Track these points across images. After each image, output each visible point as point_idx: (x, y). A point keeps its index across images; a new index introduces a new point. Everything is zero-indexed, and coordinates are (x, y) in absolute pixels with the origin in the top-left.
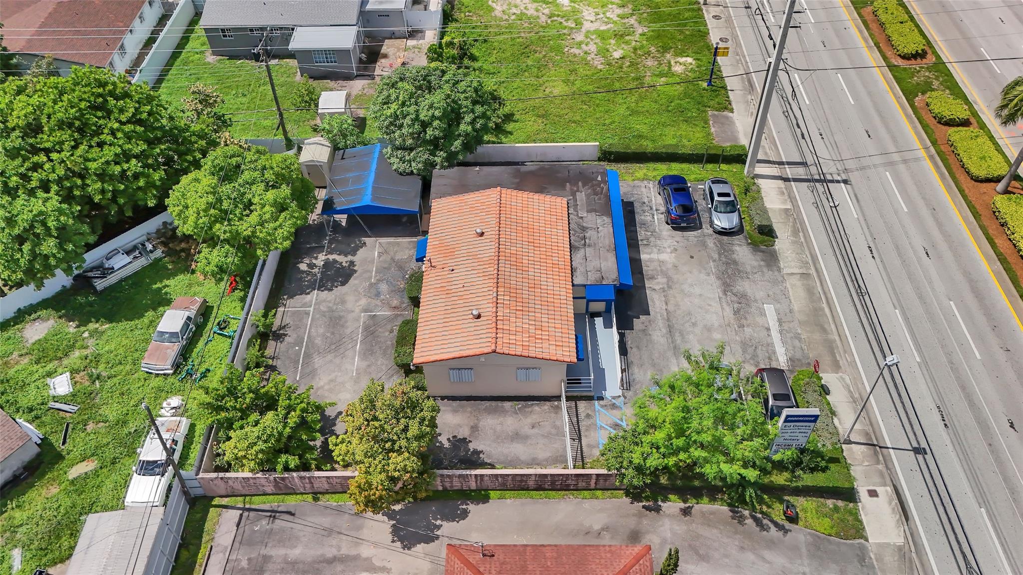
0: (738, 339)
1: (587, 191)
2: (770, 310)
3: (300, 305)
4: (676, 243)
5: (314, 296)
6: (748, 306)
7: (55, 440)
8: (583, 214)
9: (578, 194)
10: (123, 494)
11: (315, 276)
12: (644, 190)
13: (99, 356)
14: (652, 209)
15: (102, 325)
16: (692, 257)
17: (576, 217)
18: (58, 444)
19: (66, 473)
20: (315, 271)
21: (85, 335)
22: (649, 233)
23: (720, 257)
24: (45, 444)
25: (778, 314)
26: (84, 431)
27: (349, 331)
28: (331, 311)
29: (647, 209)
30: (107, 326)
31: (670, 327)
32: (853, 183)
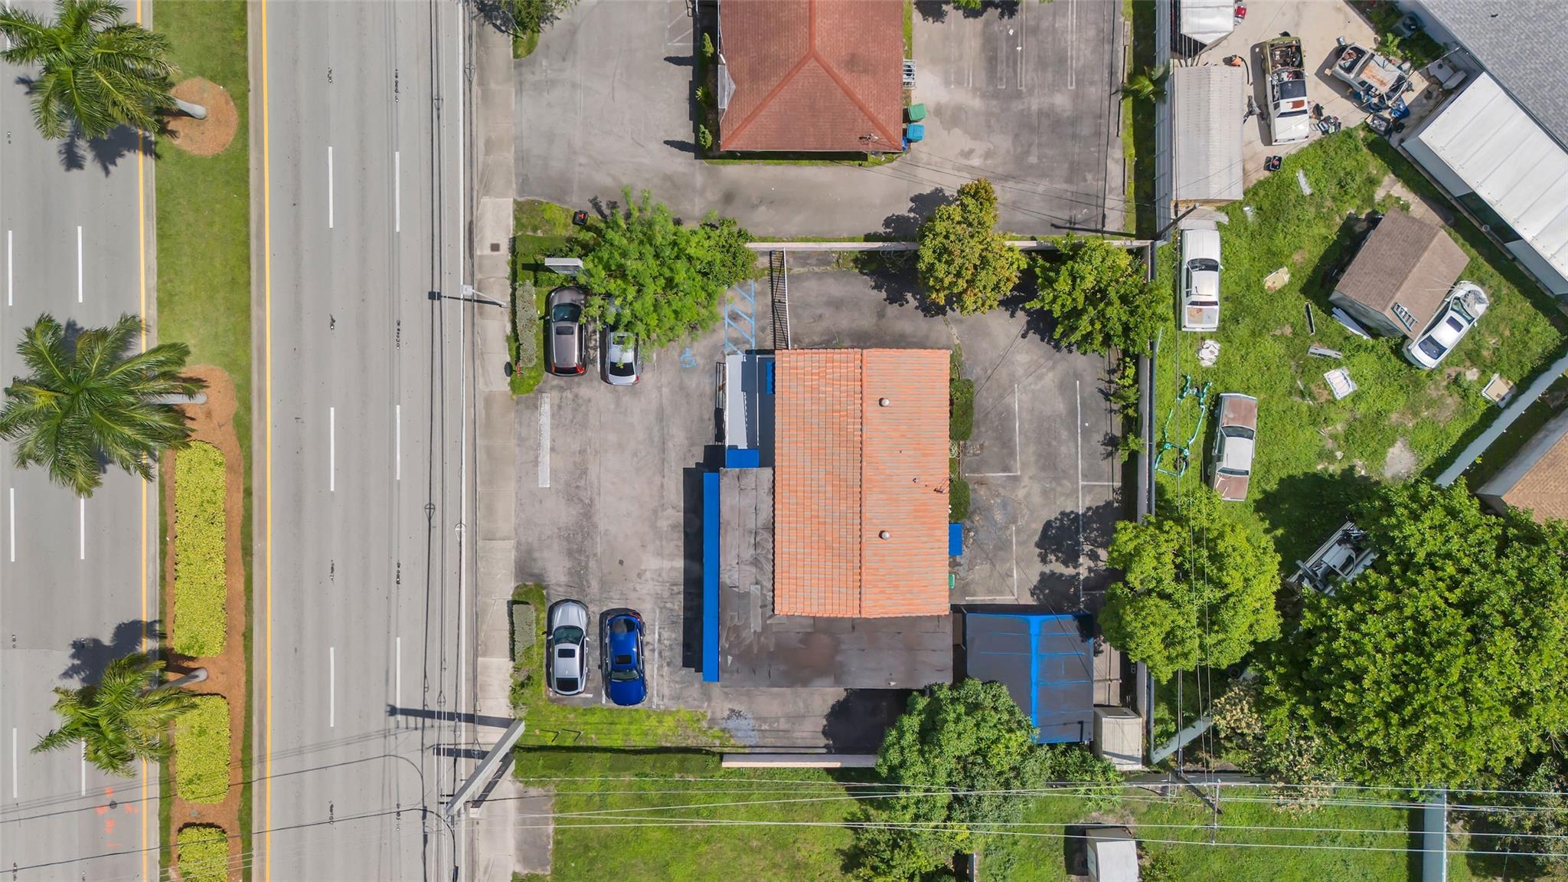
0: (589, 434)
1: (748, 635)
2: (545, 481)
3: (1096, 491)
4: (638, 587)
5: (1081, 506)
6: (568, 484)
7: (1320, 312)
8: (755, 590)
9: (759, 630)
10: (1224, 243)
11: (1086, 539)
12: (666, 691)
13: (1314, 423)
14: (660, 653)
15: (1326, 469)
16: (621, 562)
17: (764, 583)
18: (1313, 308)
19: (1293, 275)
20: (1087, 548)
21: (1339, 454)
22: (669, 605)
23: (587, 563)
24: (1328, 308)
25: (536, 474)
26: (1293, 326)
27: (1032, 449)
28: (1057, 479)
29: (667, 654)
30: (1319, 467)
31: (663, 451)
32: (383, 709)
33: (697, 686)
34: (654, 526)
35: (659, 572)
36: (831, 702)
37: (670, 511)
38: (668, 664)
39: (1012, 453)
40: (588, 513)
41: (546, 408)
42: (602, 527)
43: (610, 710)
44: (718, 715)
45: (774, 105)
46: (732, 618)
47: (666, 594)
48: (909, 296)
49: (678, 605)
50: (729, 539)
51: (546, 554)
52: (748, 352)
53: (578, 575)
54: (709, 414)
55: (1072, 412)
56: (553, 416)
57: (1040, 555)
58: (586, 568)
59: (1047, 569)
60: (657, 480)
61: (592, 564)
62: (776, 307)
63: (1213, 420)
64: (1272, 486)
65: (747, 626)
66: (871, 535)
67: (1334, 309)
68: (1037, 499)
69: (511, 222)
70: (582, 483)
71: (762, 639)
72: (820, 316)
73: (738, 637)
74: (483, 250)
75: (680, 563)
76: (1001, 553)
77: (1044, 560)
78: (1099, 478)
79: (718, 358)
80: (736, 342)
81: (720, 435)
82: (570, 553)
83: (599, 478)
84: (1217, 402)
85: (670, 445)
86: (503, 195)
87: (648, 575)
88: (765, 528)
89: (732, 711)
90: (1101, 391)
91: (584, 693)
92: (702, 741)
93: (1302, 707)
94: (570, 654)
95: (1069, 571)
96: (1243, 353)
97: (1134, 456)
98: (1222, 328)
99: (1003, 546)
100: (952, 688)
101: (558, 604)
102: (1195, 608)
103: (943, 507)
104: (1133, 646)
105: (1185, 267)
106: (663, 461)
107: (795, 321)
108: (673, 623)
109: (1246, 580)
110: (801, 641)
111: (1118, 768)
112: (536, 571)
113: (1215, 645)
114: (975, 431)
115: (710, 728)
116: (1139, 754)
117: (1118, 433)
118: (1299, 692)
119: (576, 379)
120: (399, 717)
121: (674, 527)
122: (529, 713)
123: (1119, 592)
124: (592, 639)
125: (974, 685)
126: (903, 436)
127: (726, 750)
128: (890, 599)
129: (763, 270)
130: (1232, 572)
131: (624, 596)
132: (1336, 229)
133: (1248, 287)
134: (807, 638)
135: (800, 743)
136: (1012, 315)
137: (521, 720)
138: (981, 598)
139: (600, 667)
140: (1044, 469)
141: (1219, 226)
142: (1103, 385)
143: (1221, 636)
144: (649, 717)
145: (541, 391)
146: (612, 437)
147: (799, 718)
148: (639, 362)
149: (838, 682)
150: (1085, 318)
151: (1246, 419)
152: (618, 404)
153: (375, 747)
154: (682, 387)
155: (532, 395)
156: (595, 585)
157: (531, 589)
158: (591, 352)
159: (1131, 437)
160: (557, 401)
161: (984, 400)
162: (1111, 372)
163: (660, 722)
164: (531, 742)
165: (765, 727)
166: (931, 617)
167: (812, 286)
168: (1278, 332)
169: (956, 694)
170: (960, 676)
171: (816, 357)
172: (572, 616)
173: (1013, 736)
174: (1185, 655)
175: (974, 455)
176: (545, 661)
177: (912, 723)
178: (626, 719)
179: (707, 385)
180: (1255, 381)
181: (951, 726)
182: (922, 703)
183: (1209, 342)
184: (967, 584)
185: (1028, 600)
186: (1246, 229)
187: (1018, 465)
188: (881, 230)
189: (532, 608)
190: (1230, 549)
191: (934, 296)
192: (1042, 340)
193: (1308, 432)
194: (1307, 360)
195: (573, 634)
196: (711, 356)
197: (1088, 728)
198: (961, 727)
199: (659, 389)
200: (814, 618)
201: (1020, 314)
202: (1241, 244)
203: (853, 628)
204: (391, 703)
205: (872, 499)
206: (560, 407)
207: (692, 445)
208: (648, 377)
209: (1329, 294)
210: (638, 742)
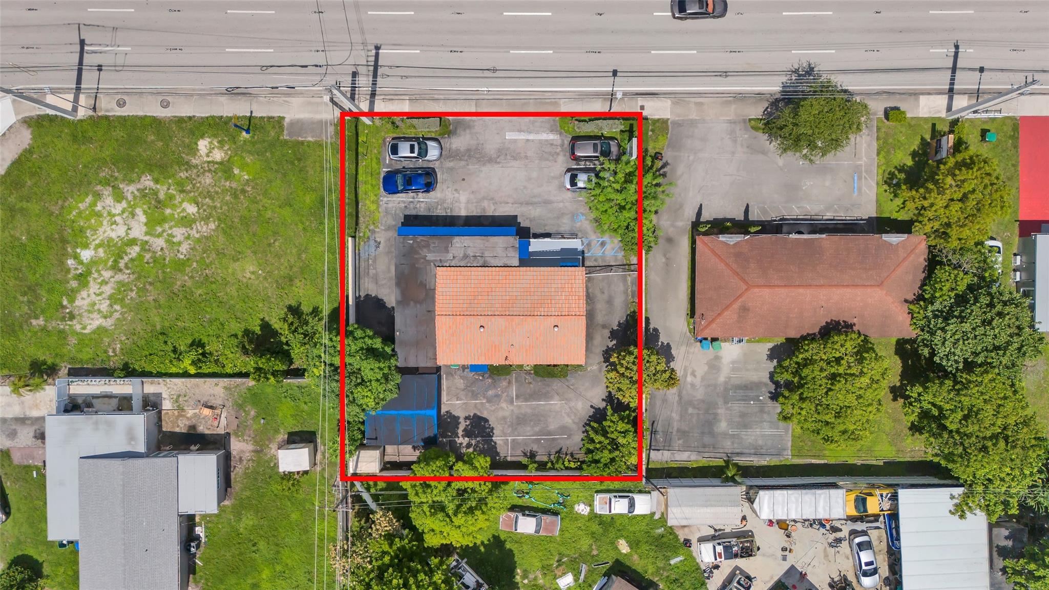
0: (537, 162)
1: (424, 252)
2: (510, 135)
3: (506, 447)
4: (450, 189)
5: (497, 439)
6: (508, 149)
7: (605, 570)
8: (450, 256)
9: (427, 258)
10: (644, 516)
11: (478, 441)
12: (390, 205)
13: (543, 567)
14: (412, 202)
15: (518, 574)
16: (464, 180)
17: (453, 262)
18: (608, 566)
19: (626, 555)
20: (473, 442)
21: (526, 581)
22: (439, 207)
23: (464, 160)
24: (608, 574)
25: (513, 131)
26: (597, 555)
27: (529, 411)
28: (511, 425)
29: (412, 206)
30: (519, 571)
31: (527, 204)
32: (379, 42)
33: (394, 223)
34: (484, 198)
35: (458, 201)
36: (385, 299)
37: (493, 208)
38: (406, 207)
39: (526, 400)
40: (491, 161)
41: (552, 137)
42: (483, 169)
43: (379, 173)
44: (377, 235)
45: (721, 266)
46: (434, 243)
47: (445, 205)
48: (614, 342)
49: (440, 212)
50: (479, 241)
51: (468, 137)
52: (583, 252)
53: (455, 155)
54: (548, 230)
55: (549, 434)
56: (547, 141)
57: (470, 416)
58: (461, 160)
59: (461, 420)
60: (511, 200)
61: (463, 163)
62: (608, 267)
63: (545, 511)
64: (508, 546)
65: (430, 252)
66: (482, 320)
67: (607, 578)
68: (501, 414)
69: (657, 117)
70: (508, 157)
71: (422, 260)
72: (603, 293)
73: (424, 247)
74: (641, 101)
75: (463, 213)
76: (470, 394)
77: (466, 418)
78: (512, 449)
79: (580, 235)
80: (589, 245)
81: (536, 236)
82: (469, 150)
83: (511, 167)
84: (556, 514)
85: (530, 208)
86: (672, 112)
87: (457, 195)
88: (485, 261)
89: (379, 243)
90: (561, 449)
91: (388, 157)
92: (362, 226)
93: (389, 558)
94: (412, 151)
95: (460, 432)
96: (583, 528)
97: (524, 467)
98: (597, 516)
99: (475, 396)
100: (396, 367)
101: (440, 143)
102: (443, 499)
103: (497, 361)
104: (422, 466)
105: (630, 495)
106: (521, 204)
107: (600, 278)
108: (429, 209)
109: (459, 527)
110: (421, 283)
111: (351, 459)
112: (458, 131)
113: (423, 510)
114: (539, 379)
115: (369, 230)
116: (358, 471)
117: (538, 458)
118: (397, 556)
119: (568, 154)
120: (374, 52)
121: (484, 210)
122: (377, 127)
123: (450, 459)
124: (420, 163)
125: (398, 378)
126: (537, 338)
127: (357, 240)
128: (446, 331)
129: (629, 260)
130: (464, 519)
131: (444, 181)
132: (651, 578)
133: (619, 530)
134: (423, 285)
135: (362, 281)
136: (603, 400)
137: (373, 122)
138: (445, 383)
139: (404, 168)
140: (518, 418)
141: (653, 514)
142: (564, 450)
143: (428, 513)
144: (376, 195)
145: (561, 134)
146: (535, 175)
147: (376, 280)
148: (578, 190)
149: (399, 303)
150: (602, 439)
151: (546, 529)
152: (553, 178)
153: (357, 38)
154: (563, 214)
155: (559, 129)
156: (451, 164)
157: (447, 128)
158: (583, 163)
159: (536, 465)
160: (555, 143)
161: (556, 384)
162: (572, 455)
163: (373, 202)
164: (360, 128)
165: (370, 262)
166: (436, 355)
167: (621, 288)
168: (594, 547)
169: (393, 368)
170: (403, 371)
171: (581, 290)
172: (433, 152)
173: (372, 400)
174: (417, 494)
175: (526, 379)
176: (407, 136)
177: (377, 343)
178: (374, 183)
179: (565, 227)
180: (567, 535)
181: (377, 365)
182: (388, 350)
183: (588, 509)
184: (452, 375)
185: (444, 410)
186: (651, 529)
187: (520, 404)
188: (651, 327)
189: (438, 129)
190: (476, 517)
191: (615, 355)
192: (590, 417)
193: (539, 565)
194: (579, 563)
195: (423, 152)
196: (581, 231)
197: (373, 443)
198: (377, 370)
199: (562, 201)
200: (435, 289)
201: (604, 404)
202: (643, 526)
203: (429, 311)
204: (382, 47)
205: (501, 321)
206: (552, 144)
207: (531, 221)
208: (569, 195)
209: (615, 575)
210: (362, 189)
